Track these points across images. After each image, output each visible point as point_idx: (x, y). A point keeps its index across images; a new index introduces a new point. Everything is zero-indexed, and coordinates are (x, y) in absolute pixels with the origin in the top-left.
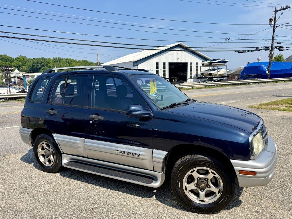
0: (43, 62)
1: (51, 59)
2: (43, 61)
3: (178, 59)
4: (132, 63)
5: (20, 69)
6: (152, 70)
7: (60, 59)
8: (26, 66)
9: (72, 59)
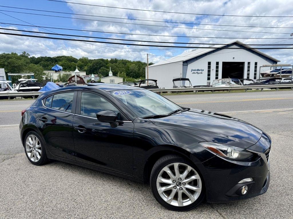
0: (102, 63)
1: (109, 60)
2: (102, 61)
3: (234, 58)
4: (182, 63)
5: (82, 69)
6: (203, 70)
7: (117, 60)
8: (87, 66)
9: (127, 60)
